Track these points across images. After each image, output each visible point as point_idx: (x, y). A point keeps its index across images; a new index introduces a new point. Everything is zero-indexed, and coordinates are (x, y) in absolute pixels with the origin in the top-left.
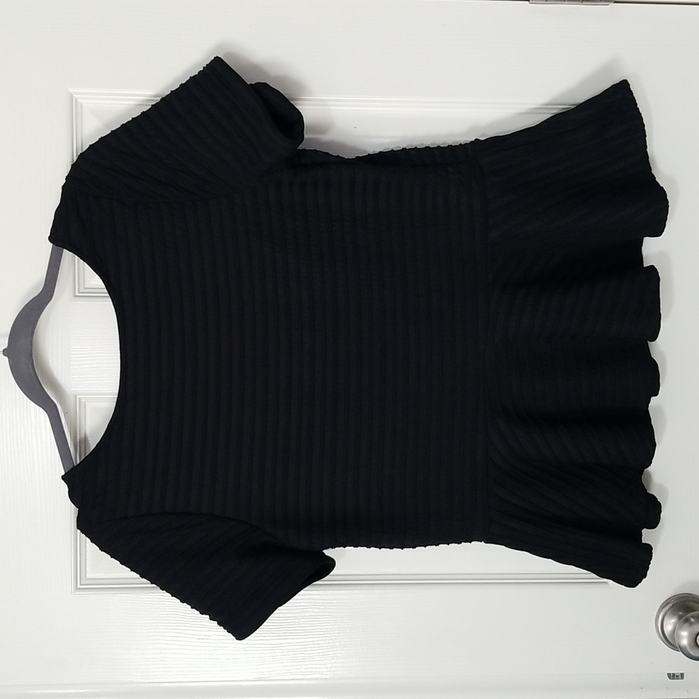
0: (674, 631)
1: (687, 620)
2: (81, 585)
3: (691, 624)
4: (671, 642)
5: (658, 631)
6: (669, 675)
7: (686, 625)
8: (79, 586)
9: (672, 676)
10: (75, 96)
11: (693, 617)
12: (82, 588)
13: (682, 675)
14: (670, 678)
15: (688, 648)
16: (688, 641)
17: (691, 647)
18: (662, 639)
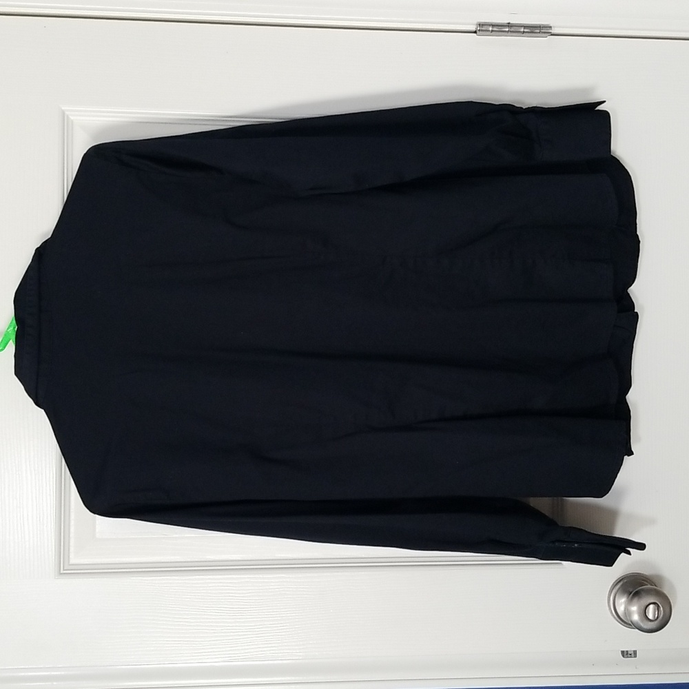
0: (625, 608)
1: (636, 595)
2: (64, 570)
3: (640, 597)
4: (626, 622)
5: (611, 612)
6: (623, 653)
7: (635, 600)
8: (62, 572)
9: (625, 654)
10: (67, 113)
12: (65, 573)
13: (635, 652)
14: (624, 656)
15: (640, 623)
16: (639, 614)
17: (642, 621)
18: (615, 618)
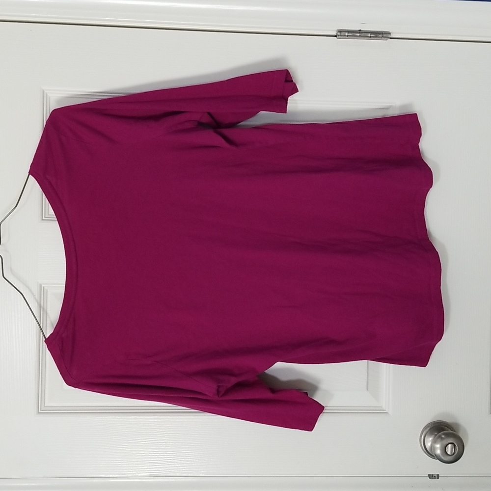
0: (431, 445)
1: (440, 437)
2: (41, 410)
3: (442, 439)
4: (430, 454)
5: (422, 447)
6: (429, 476)
7: (439, 440)
8: (40, 412)
11: (443, 434)
12: (42, 413)
13: (438, 476)
14: (430, 478)
15: (441, 456)
16: (440, 450)
17: (442, 454)
18: (424, 451)
